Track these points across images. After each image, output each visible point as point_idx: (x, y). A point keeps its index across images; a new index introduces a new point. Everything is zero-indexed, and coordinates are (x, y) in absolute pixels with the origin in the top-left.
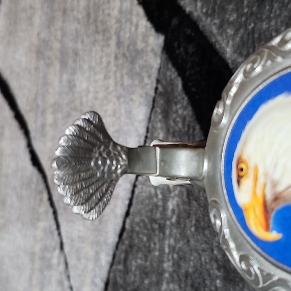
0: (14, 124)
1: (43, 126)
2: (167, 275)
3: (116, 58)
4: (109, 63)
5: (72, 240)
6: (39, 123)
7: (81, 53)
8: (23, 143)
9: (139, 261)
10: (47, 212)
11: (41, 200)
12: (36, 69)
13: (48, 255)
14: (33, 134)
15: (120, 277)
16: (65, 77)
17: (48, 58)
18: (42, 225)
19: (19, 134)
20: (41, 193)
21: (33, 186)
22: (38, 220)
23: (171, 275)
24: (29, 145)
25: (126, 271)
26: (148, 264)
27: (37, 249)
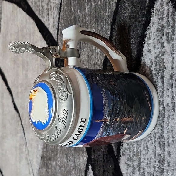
0: (7, 92)
1: (18, 93)
2: (59, 151)
3: (40, 65)
4: (38, 67)
5: (29, 141)
6: (16, 92)
7: (29, 62)
8: (11, 100)
9: (51, 147)
10: (20, 129)
11: (18, 125)
12: (14, 68)
13: (22, 148)
14: (14, 97)
15: (45, 154)
16: (24, 72)
17: (18, 64)
18: (19, 135)
19: (9, 96)
20: (18, 121)
21: (15, 119)
22: (18, 133)
23: (60, 151)
24: (13, 101)
25: (47, 151)
26: (53, 148)
27: (18, 145)
